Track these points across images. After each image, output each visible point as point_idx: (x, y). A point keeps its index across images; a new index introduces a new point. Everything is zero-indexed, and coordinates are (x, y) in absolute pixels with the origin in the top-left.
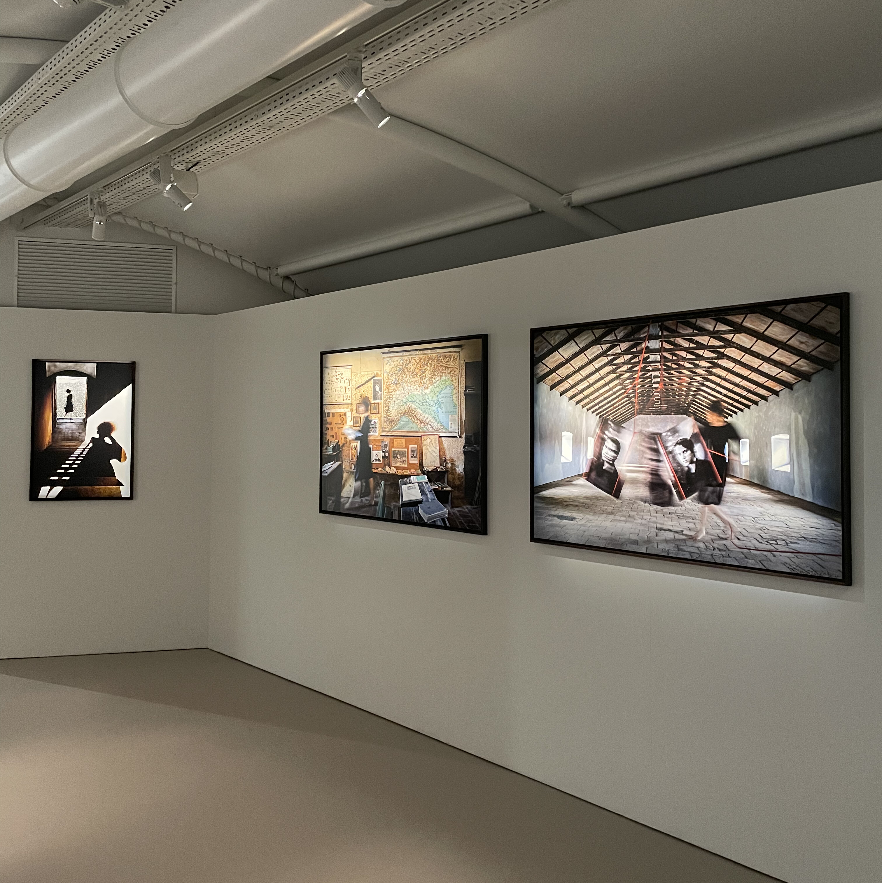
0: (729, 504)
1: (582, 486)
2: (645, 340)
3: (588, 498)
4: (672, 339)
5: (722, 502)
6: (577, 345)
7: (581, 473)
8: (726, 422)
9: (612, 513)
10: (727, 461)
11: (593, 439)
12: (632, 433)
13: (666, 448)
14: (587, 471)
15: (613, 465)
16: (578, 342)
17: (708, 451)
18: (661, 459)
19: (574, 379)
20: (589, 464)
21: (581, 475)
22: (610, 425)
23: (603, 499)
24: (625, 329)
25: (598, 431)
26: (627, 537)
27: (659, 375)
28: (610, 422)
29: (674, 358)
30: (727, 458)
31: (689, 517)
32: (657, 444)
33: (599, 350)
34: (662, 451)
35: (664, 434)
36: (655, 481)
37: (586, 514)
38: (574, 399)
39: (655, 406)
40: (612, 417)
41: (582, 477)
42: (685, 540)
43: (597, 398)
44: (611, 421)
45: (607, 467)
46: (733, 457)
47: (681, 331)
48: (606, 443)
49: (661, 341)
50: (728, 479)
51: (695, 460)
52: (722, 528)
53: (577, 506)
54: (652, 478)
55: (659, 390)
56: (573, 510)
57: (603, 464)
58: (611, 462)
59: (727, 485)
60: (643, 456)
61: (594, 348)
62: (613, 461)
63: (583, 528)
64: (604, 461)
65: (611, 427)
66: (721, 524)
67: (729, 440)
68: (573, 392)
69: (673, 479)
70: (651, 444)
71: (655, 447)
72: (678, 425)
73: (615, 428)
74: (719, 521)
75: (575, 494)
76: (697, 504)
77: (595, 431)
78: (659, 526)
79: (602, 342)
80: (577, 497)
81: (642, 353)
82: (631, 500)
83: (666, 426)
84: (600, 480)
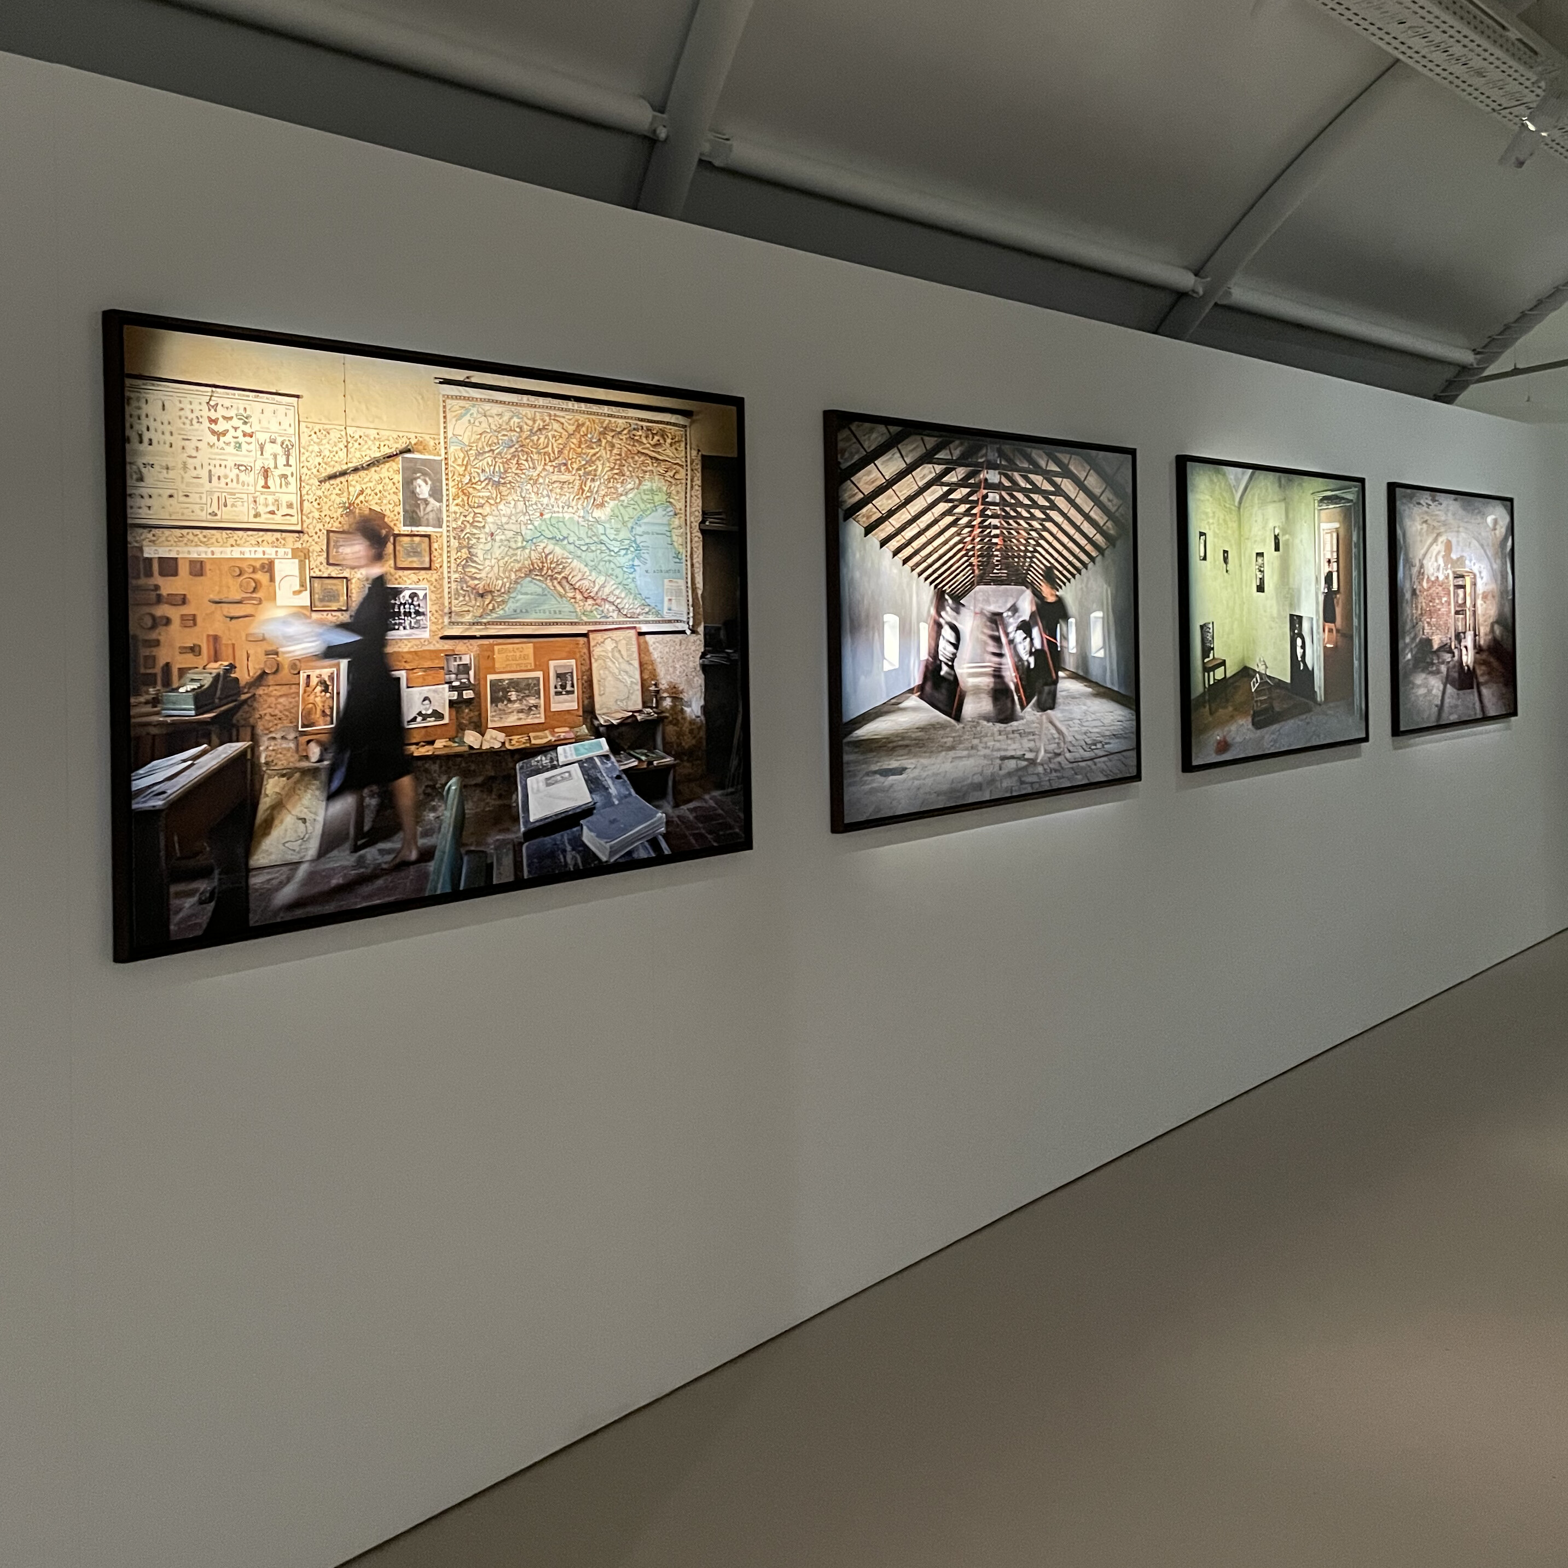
0: (1061, 707)
1: (914, 709)
2: (983, 468)
3: (921, 729)
4: (1009, 473)
5: (1056, 705)
6: (901, 459)
7: (912, 686)
8: (1057, 596)
9: (952, 748)
10: (1059, 649)
11: (926, 626)
12: (972, 614)
13: (1007, 634)
14: (921, 683)
15: (952, 667)
16: (904, 453)
17: (1044, 636)
18: (1003, 652)
19: (899, 518)
20: (922, 669)
21: (911, 691)
22: (947, 600)
23: (943, 726)
24: (961, 444)
25: (933, 611)
26: (969, 781)
27: (999, 525)
28: (947, 597)
29: (1013, 501)
30: (1059, 644)
31: (1029, 733)
32: (998, 630)
33: (931, 472)
34: (1004, 640)
35: (1005, 615)
36: (998, 687)
37: (921, 757)
38: (900, 555)
39: (995, 571)
40: (950, 587)
41: (913, 693)
42: (1025, 768)
43: (930, 555)
44: (948, 594)
45: (947, 673)
46: (1065, 644)
47: (1018, 463)
48: (943, 632)
49: (1000, 473)
50: (1061, 674)
51: (1033, 650)
52: (1057, 741)
53: (907, 746)
54: (995, 683)
55: (998, 547)
56: (902, 756)
57: (940, 669)
58: (950, 663)
59: (1060, 681)
60: (985, 649)
61: (924, 468)
62: (953, 660)
63: (916, 783)
64: (941, 661)
65: (949, 605)
66: (1056, 735)
67: (1060, 620)
68: (898, 542)
69: (1015, 680)
70: (993, 630)
71: (997, 634)
72: (1018, 599)
73: (954, 606)
74: (1054, 731)
75: (905, 726)
76: (1036, 713)
77: (929, 611)
78: (1003, 753)
79: (935, 460)
80: (908, 730)
81: (980, 488)
82: (973, 722)
83: (1006, 602)
84: (936, 695)
